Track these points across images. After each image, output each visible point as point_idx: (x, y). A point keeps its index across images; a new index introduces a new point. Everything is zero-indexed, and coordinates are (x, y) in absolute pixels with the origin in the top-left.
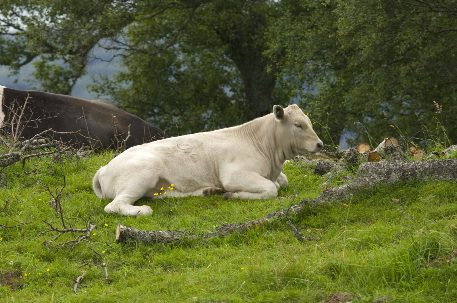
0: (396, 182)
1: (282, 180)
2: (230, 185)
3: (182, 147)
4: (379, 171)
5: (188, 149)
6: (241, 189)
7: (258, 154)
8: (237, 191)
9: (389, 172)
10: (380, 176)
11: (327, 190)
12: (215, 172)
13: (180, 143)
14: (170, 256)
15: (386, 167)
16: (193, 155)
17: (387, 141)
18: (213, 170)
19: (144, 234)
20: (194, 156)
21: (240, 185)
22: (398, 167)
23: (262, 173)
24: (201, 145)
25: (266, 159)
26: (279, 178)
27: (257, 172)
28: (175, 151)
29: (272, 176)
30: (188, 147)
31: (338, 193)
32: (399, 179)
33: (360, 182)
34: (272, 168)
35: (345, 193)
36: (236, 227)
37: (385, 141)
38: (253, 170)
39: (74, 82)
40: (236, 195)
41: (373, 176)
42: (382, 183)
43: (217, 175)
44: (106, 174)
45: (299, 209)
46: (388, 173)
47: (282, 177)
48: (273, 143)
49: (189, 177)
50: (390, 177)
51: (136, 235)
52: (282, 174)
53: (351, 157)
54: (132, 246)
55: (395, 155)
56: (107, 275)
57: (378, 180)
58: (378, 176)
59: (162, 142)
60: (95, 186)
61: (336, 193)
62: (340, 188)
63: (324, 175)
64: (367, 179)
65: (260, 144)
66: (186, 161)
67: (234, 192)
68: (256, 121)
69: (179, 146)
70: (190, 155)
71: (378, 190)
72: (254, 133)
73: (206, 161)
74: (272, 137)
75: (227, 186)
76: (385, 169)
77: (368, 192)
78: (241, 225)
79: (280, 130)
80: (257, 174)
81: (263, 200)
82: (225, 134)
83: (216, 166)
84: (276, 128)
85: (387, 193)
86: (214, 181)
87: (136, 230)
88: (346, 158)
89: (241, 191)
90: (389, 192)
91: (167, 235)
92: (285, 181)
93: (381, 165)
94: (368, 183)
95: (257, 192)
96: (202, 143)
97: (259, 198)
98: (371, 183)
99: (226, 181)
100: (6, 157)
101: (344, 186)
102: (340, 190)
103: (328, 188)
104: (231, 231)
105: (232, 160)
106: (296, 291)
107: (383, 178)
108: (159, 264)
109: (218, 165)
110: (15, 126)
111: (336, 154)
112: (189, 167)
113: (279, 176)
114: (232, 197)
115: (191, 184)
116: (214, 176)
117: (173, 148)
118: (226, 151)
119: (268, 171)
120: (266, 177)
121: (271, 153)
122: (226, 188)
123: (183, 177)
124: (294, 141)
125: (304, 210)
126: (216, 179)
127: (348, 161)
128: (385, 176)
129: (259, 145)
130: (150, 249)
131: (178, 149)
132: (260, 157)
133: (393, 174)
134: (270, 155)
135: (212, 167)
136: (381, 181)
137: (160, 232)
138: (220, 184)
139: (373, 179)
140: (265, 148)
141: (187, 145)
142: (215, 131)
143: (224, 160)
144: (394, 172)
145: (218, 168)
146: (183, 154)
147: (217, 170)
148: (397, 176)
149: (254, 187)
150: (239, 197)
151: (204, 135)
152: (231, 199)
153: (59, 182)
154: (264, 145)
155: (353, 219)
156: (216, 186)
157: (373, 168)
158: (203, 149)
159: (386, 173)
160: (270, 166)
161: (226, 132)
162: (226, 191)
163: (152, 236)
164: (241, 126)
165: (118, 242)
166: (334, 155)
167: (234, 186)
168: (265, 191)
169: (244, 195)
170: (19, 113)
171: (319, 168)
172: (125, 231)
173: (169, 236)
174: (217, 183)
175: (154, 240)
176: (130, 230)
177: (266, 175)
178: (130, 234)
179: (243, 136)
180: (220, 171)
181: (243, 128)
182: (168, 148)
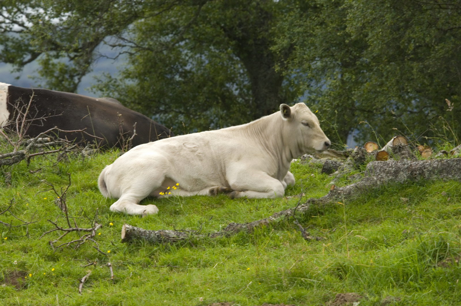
0: (404, 181)
1: (289, 179)
2: (237, 184)
3: (189, 146)
4: (387, 170)
5: (194, 147)
6: (247, 188)
7: (265, 153)
8: (244, 190)
9: (397, 171)
10: (388, 175)
11: (335, 189)
12: (221, 171)
13: (186, 142)
14: (175, 256)
15: (394, 166)
16: (199, 153)
17: (395, 140)
18: (219, 169)
19: (150, 233)
20: (200, 155)
21: (247, 184)
22: (406, 166)
23: (268, 172)
24: (207, 144)
25: (273, 158)
26: (286, 177)
27: (264, 171)
28: (182, 149)
29: (279, 175)
30: (194, 146)
31: (346, 192)
32: (408, 178)
33: (368, 181)
34: (279, 167)
35: (352, 192)
36: (243, 226)
37: (393, 140)
38: (260, 169)
39: (79, 79)
40: (242, 194)
41: (381, 176)
42: (390, 182)
43: (224, 174)
44: (112, 173)
45: (306, 208)
46: (396, 173)
47: (289, 176)
48: (280, 141)
49: (195, 176)
50: (398, 176)
51: (141, 234)
52: (289, 173)
53: (359, 156)
54: (138, 246)
55: (403, 154)
56: (112, 275)
57: (386, 179)
58: (386, 176)
59: (168, 141)
60: (101, 185)
61: (344, 192)
62: (348, 187)
63: (331, 174)
64: (375, 178)
65: (267, 142)
66: (193, 160)
67: (241, 191)
68: (263, 120)
69: (185, 144)
70: (196, 154)
71: (386, 189)
72: (261, 131)
73: (213, 160)
74: (279, 136)
75: (234, 185)
76: (393, 168)
77: (376, 191)
78: (248, 225)
79: (287, 128)
80: (264, 173)
81: (269, 199)
82: (231, 132)
83: (223, 165)
84: (283, 127)
85: (395, 192)
86: (221, 180)
87: (142, 230)
88: (354, 157)
89: (247, 190)
90: (397, 191)
91: (173, 234)
92: (293, 181)
93: (388, 164)
94: (376, 182)
95: (264, 191)
96: (208, 142)
97: (266, 197)
98: (378, 183)
99: (233, 180)
100: (11, 156)
101: (352, 185)
102: (348, 189)
103: (335, 188)
104: (238, 231)
105: (239, 159)
106: (304, 292)
107: (390, 177)
108: (165, 263)
109: (224, 164)
110: (20, 124)
111: (343, 153)
112: (195, 166)
113: (286, 175)
114: (238, 196)
115: (198, 183)
116: (221, 175)
117: (179, 147)
118: (232, 150)
119: (275, 170)
120: (273, 176)
121: (278, 152)
122: (232, 188)
123: (190, 176)
124: (301, 139)
125: (311, 209)
126: (222, 178)
127: (355, 160)
128: (393, 175)
129: (266, 144)
130: (155, 249)
131: (184, 148)
132: (267, 156)
133: (401, 173)
134: (277, 154)
135: (218, 165)
136: (389, 180)
137: (166, 231)
138: (227, 183)
139: (381, 178)
140: (272, 147)
141: (193, 144)
142: (222, 129)
143: (230, 158)
144: (402, 171)
145: (225, 167)
146: (189, 152)
147: (223, 169)
148: (405, 175)
149: (261, 186)
150: (245, 197)
151: (210, 133)
152: (237, 198)
153: (64, 180)
154: (271, 143)
155: (361, 218)
156: (223, 185)
157: (381, 167)
158: (209, 147)
159: (394, 172)
160: (277, 165)
161: (233, 130)
162: (233, 191)
163: (158, 236)
164: (248, 124)
165: (123, 241)
166: (342, 154)
167: (241, 185)
168: (272, 190)
169: (250, 194)
170: (24, 111)
171: (326, 167)
172: (131, 230)
173: (175, 236)
174: (223, 182)
175: (159, 239)
176: (136, 229)
177: (273, 174)
178: (136, 233)
179: (250, 135)
180: (227, 170)
181: (249, 126)
182: (175, 147)
